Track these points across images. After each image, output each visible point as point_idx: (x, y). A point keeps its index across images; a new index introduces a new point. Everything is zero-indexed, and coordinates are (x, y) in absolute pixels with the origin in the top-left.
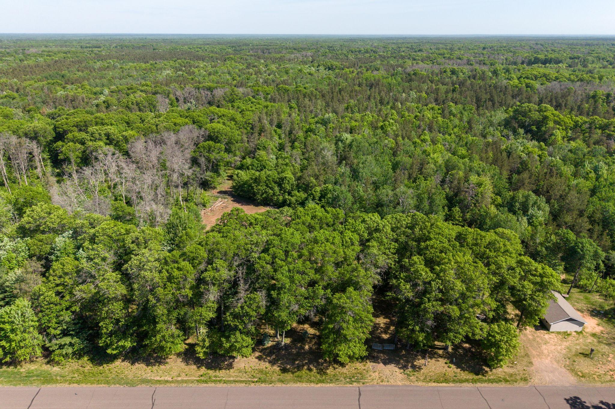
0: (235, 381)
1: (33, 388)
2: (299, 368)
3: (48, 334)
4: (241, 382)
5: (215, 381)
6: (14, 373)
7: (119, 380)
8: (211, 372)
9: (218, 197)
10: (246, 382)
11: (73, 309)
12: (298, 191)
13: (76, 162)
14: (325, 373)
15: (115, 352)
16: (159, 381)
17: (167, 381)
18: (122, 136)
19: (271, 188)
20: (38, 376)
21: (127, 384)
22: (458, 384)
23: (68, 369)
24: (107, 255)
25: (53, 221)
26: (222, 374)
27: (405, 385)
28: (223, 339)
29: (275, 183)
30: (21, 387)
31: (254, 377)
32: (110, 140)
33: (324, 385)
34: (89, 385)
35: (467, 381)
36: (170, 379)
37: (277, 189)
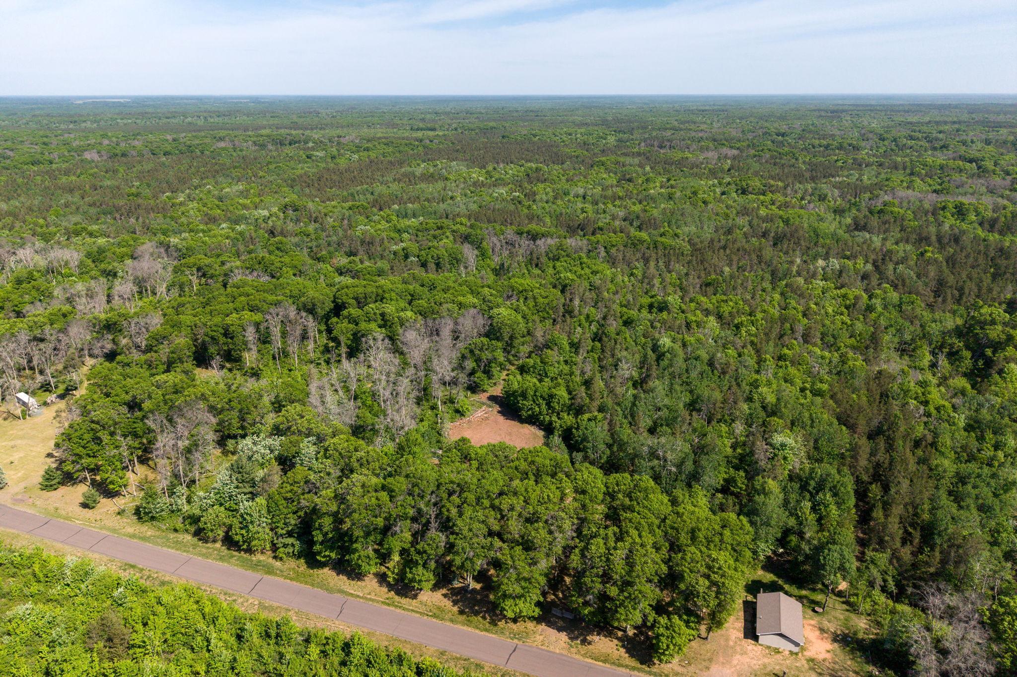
0: (412, 610)
1: (257, 575)
2: (476, 613)
3: (276, 533)
4: (417, 612)
5: (396, 606)
6: (247, 559)
7: (323, 586)
8: (397, 598)
9: (484, 404)
10: (421, 613)
11: (299, 514)
12: (568, 414)
13: (346, 344)
14: (496, 625)
15: (323, 560)
16: (352, 595)
17: (358, 596)
18: (399, 317)
19: (539, 405)
20: (264, 566)
21: (327, 590)
22: (614, 667)
23: (287, 566)
24: (332, 471)
25: (303, 424)
26: (405, 601)
27: (562, 655)
28: (408, 570)
29: (544, 399)
30: (249, 573)
31: (431, 611)
32: (385, 322)
33: (487, 634)
34: (298, 584)
35: (627, 666)
36: (361, 595)
37: (544, 407)
